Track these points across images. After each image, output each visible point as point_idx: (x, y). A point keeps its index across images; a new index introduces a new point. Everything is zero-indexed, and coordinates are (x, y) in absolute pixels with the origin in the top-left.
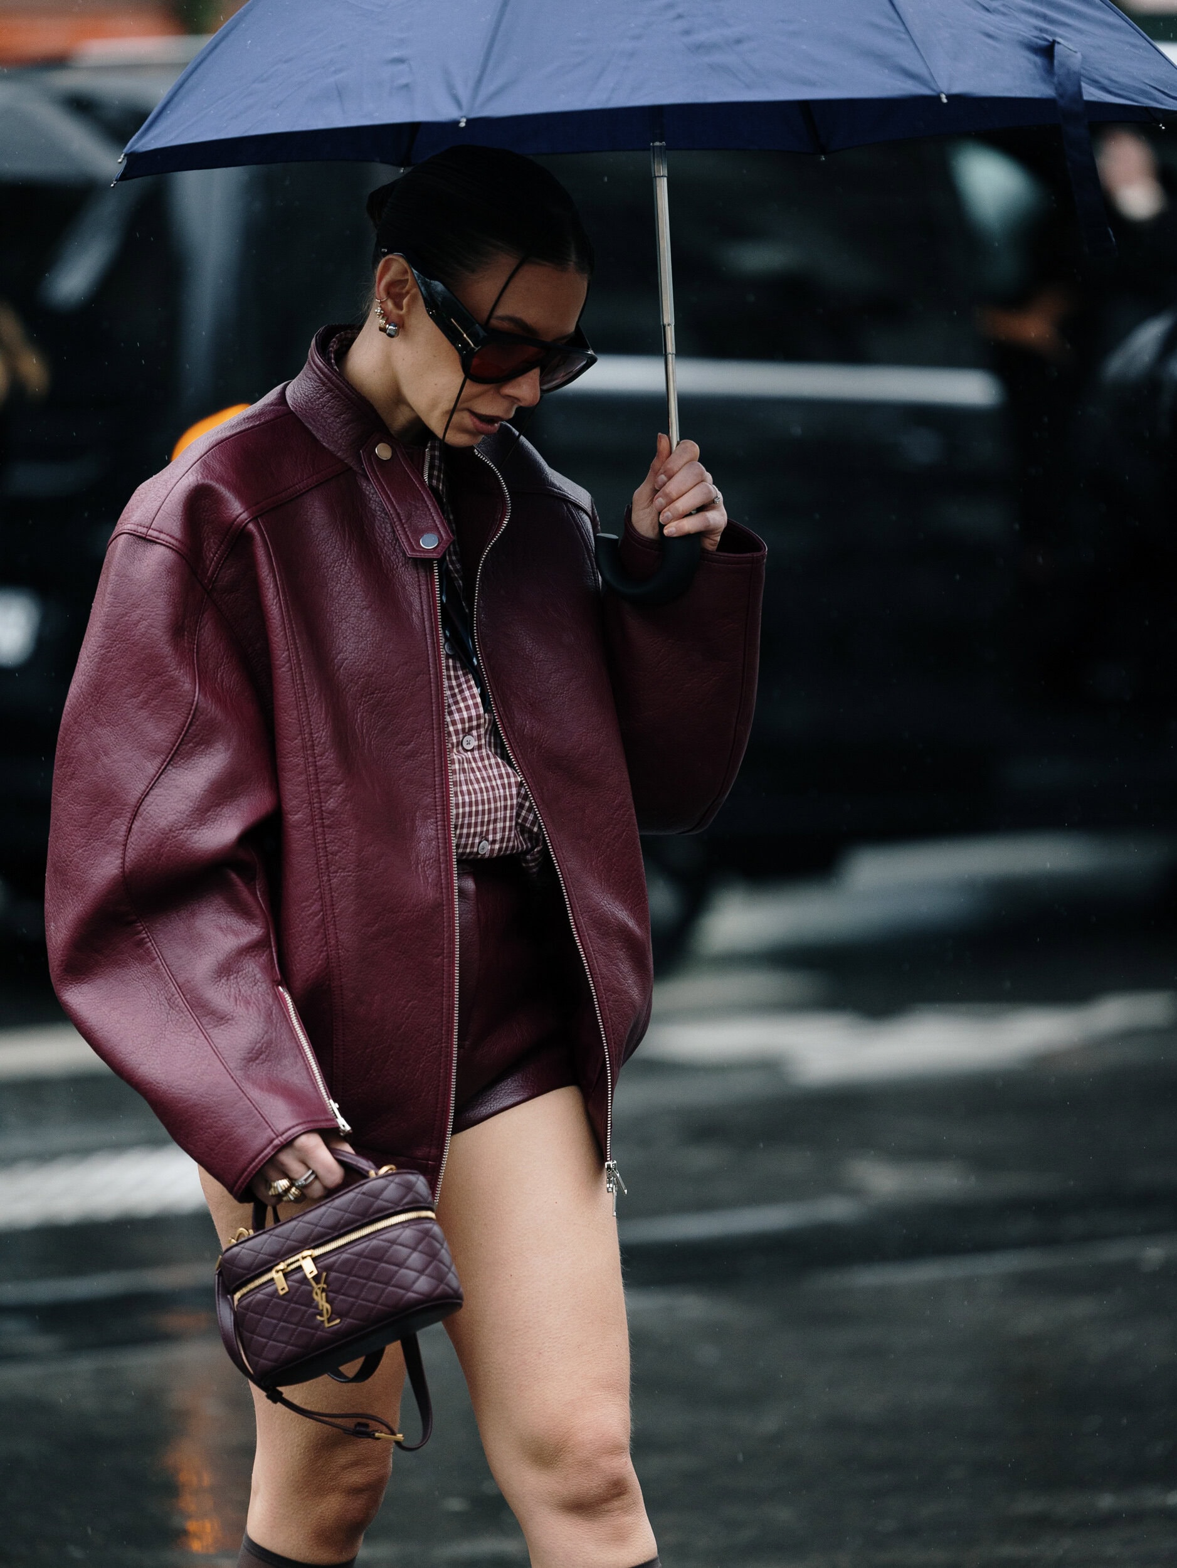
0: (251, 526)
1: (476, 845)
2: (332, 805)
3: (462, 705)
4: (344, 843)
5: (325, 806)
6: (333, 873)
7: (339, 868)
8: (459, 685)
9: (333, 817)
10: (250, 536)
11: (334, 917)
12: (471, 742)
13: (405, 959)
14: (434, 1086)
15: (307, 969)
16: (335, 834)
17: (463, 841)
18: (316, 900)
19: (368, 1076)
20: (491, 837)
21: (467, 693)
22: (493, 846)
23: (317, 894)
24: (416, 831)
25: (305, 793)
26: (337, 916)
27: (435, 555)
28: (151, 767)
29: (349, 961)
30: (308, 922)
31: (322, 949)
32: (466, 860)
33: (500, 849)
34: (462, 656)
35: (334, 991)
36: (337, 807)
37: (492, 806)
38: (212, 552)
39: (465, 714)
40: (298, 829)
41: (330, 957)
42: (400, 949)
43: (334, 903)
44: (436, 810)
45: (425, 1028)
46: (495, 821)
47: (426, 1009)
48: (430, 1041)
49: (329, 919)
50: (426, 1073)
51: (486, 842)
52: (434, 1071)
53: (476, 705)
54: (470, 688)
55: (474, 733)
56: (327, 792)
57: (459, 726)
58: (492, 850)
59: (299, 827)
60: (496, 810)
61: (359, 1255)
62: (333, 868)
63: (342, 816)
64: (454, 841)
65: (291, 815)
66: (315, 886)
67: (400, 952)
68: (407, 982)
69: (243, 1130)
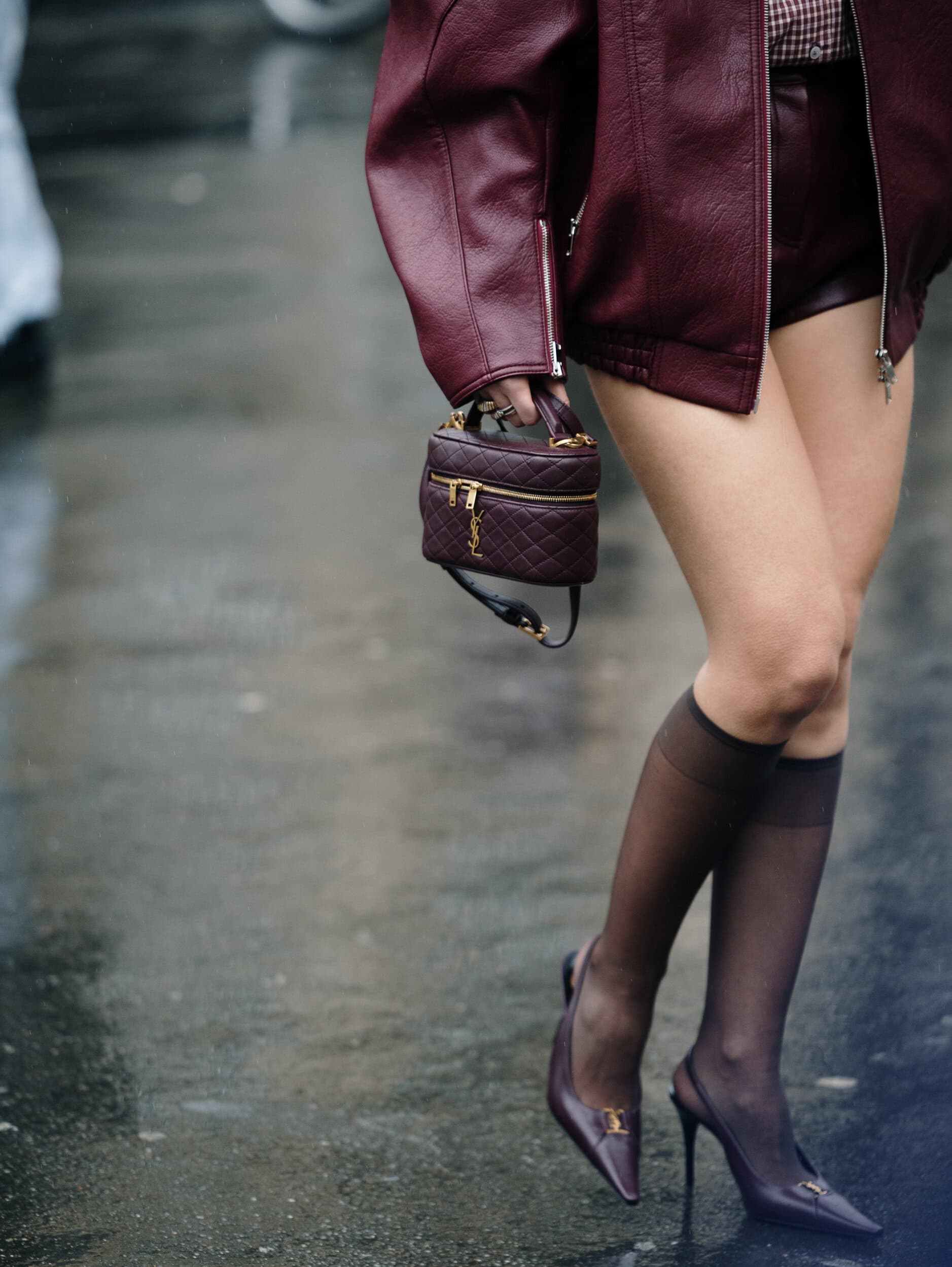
1: (807, 51)
2: (643, 18)
4: (653, 54)
5: (635, 19)
6: (641, 83)
7: (648, 78)
9: (643, 29)
11: (642, 124)
13: (712, 165)
14: (749, 284)
15: (617, 173)
16: (645, 45)
17: (793, 48)
18: (625, 108)
19: (681, 275)
20: (822, 43)
22: (825, 51)
23: (627, 103)
24: (729, 45)
25: (618, 6)
26: (646, 123)
29: (656, 166)
30: (618, 129)
31: (630, 154)
33: (834, 54)
35: (643, 195)
36: (647, 20)
37: (822, 13)
40: (610, 40)
41: (638, 162)
42: (707, 155)
43: (642, 111)
44: (751, 25)
45: (736, 229)
46: (826, 27)
47: (736, 212)
48: (743, 242)
49: (637, 126)
50: (739, 273)
51: (818, 48)
52: (748, 270)
56: (638, 6)
58: (825, 55)
59: (611, 39)
60: (826, 17)
63: (653, 29)
65: (605, 27)
66: (625, 95)
67: (707, 158)
68: (715, 186)
69: (463, 355)
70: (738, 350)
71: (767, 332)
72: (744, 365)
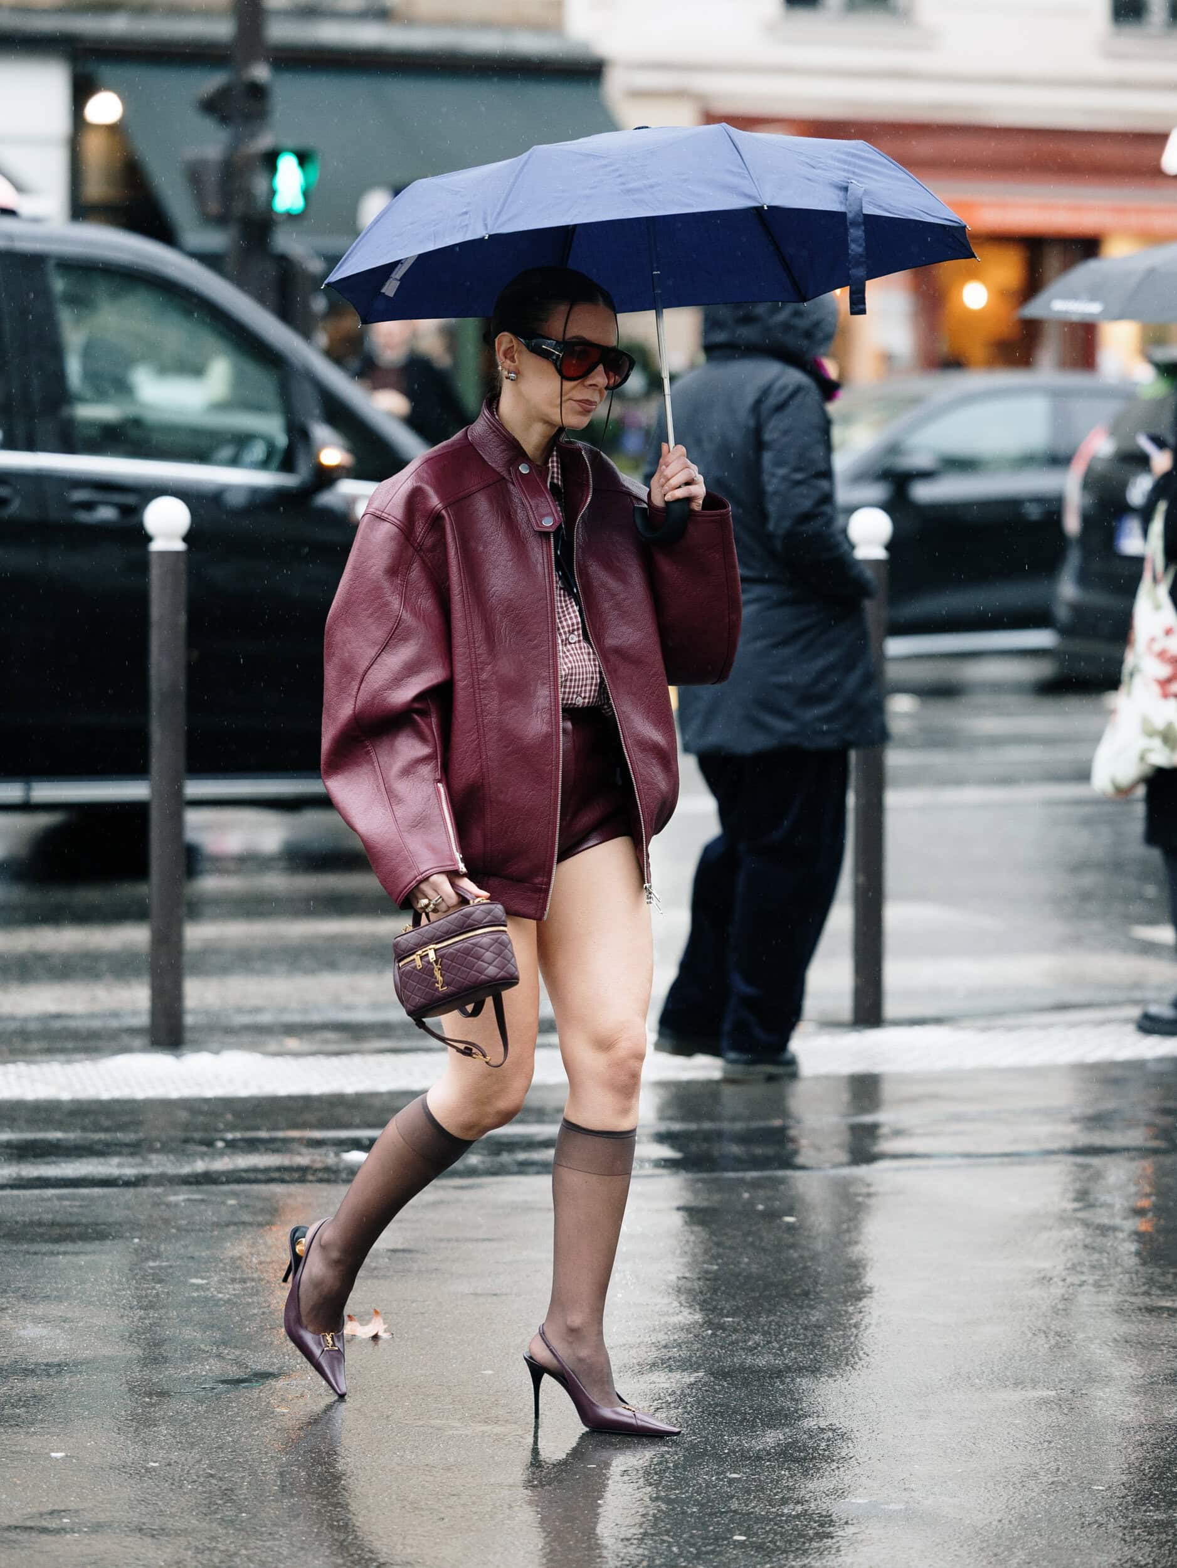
0: (443, 512)
1: (574, 699)
2: (485, 677)
3: (568, 617)
4: (492, 699)
6: (485, 716)
7: (489, 713)
8: (566, 606)
9: (485, 684)
10: (443, 517)
11: (485, 742)
12: (574, 638)
13: (528, 767)
14: (545, 841)
15: (469, 772)
16: (486, 693)
17: (566, 696)
18: (474, 733)
19: (506, 835)
20: (583, 695)
21: (571, 610)
22: (584, 700)
23: (475, 729)
24: (537, 692)
25: (469, 669)
26: (488, 742)
27: (551, 530)
28: (373, 652)
29: (494, 768)
30: (468, 745)
32: (569, 708)
33: (588, 702)
34: (568, 588)
35: (485, 785)
36: (488, 678)
37: (584, 676)
38: (420, 529)
39: (570, 622)
42: (525, 761)
43: (483, 734)
44: (550, 679)
45: (539, 808)
46: (586, 685)
47: (539, 797)
48: (543, 815)
49: (482, 744)
50: (540, 834)
51: (580, 698)
52: (545, 832)
53: (576, 617)
54: (572, 607)
55: (576, 633)
56: (482, 669)
57: (567, 629)
58: (584, 703)
59: (464, 689)
60: (586, 679)
61: (458, 950)
62: (485, 714)
63: (491, 683)
64: (561, 696)
65: (459, 682)
66: (474, 724)
67: (525, 763)
68: (529, 781)
69: (402, 869)
70: (536, 881)
71: (555, 863)
72: (540, 891)
